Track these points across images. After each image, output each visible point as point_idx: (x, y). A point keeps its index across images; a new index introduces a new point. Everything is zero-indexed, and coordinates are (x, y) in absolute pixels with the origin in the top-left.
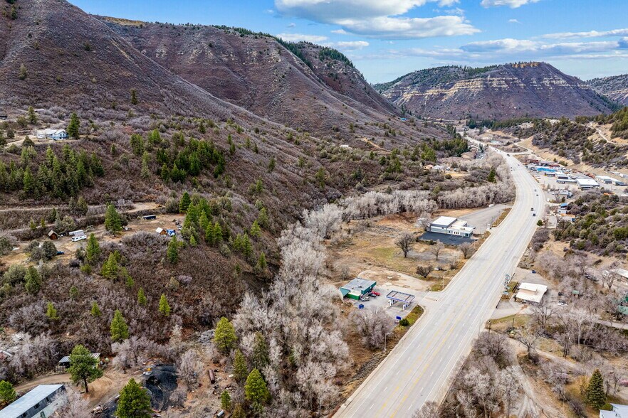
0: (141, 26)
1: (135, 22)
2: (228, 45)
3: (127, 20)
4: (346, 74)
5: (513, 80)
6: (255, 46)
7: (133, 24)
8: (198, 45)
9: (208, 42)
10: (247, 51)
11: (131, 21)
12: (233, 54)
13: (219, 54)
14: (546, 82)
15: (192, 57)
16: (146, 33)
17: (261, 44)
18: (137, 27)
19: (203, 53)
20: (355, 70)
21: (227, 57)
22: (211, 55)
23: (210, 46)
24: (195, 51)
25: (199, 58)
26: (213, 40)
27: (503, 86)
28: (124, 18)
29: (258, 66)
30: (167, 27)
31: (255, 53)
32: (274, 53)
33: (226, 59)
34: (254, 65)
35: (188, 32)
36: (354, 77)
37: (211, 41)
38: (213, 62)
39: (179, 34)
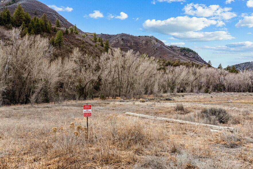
1: (92, 33)
2: (132, 40)
4: (194, 57)
6: (145, 40)
7: (91, 34)
8: (117, 40)
9: (122, 38)
10: (140, 42)
11: (90, 33)
13: (127, 43)
15: (113, 44)
19: (118, 42)
20: (199, 56)
21: (130, 44)
22: (122, 43)
24: (114, 42)
25: (116, 44)
29: (145, 47)
30: (105, 35)
31: (144, 42)
32: (154, 41)
33: (129, 45)
34: (143, 47)
35: (114, 36)
36: (199, 59)
37: (123, 38)
38: (122, 45)
39: (110, 37)
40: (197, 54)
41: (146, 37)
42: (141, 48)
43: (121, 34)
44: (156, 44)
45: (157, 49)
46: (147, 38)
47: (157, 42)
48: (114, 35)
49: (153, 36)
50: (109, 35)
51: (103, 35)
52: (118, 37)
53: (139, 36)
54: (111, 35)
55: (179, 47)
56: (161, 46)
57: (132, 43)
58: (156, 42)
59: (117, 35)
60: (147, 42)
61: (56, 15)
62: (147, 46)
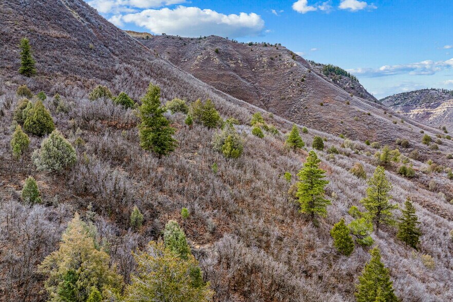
0: (147, 37)
1: (142, 33)
2: (236, 52)
4: (353, 88)
6: (265, 53)
8: (203, 52)
9: (214, 49)
10: (256, 58)
11: (138, 33)
12: (241, 61)
13: (227, 60)
15: (196, 62)
16: (151, 43)
17: (271, 50)
18: (143, 39)
19: (209, 59)
21: (234, 63)
22: (217, 61)
23: (217, 52)
24: (199, 57)
25: (204, 63)
26: (219, 47)
28: (131, 30)
29: (269, 72)
30: (173, 38)
31: (265, 59)
32: (287, 58)
33: (233, 65)
34: (265, 71)
35: (194, 42)
37: (217, 47)
38: (219, 68)
39: (185, 44)
41: (265, 45)
42: (261, 72)
43: (209, 38)
46: (269, 49)
47: (295, 60)
48: (192, 39)
49: (280, 44)
50: (181, 39)
51: (167, 37)
52: (206, 45)
53: (251, 44)
54: (186, 39)
56: (310, 72)
57: (239, 61)
58: (292, 61)
59: (200, 39)
60: (272, 59)
62: (273, 70)
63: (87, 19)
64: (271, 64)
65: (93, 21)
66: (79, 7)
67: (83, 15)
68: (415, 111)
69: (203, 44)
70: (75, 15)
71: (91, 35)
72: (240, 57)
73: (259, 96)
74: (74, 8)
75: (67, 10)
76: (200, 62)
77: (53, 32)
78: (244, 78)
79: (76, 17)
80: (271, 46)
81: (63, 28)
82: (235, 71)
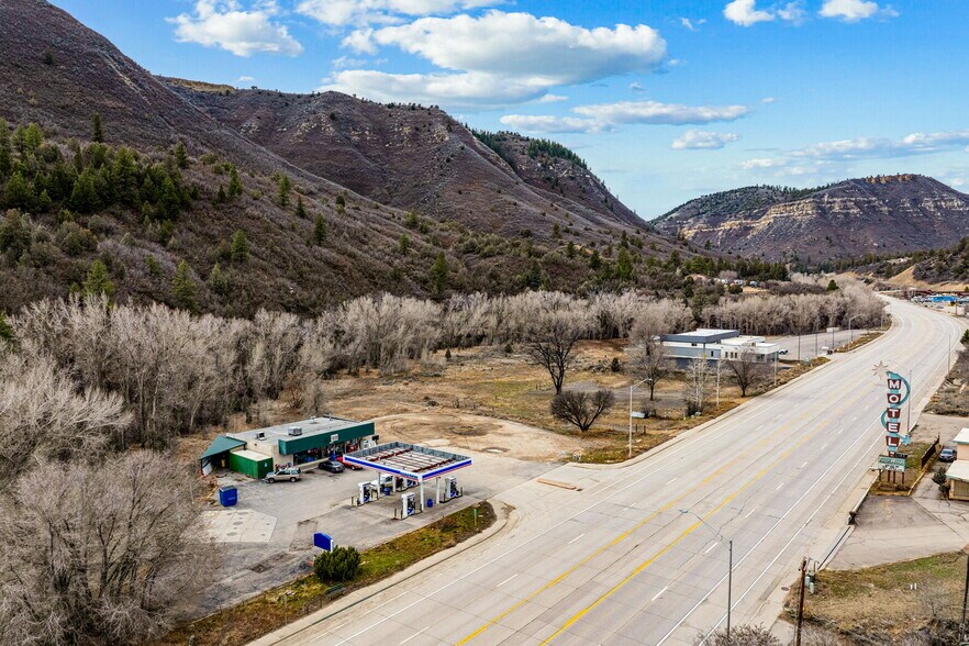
0: (228, 92)
1: (219, 86)
2: (365, 119)
3: (206, 84)
4: (572, 178)
5: (869, 202)
6: (409, 120)
7: (215, 90)
8: (312, 117)
9: (330, 112)
10: (394, 128)
11: (212, 86)
12: (370, 131)
13: (347, 130)
14: (929, 204)
15: (299, 133)
17: (420, 116)
18: (221, 95)
19: (319, 127)
20: (589, 173)
21: (359, 135)
22: (331, 130)
23: (333, 117)
24: (304, 125)
25: (310, 134)
27: (852, 211)
28: (201, 81)
29: (410, 148)
30: (269, 93)
31: (407, 130)
32: (440, 128)
33: (357, 138)
34: (403, 147)
35: (300, 100)
36: (587, 183)
37: (335, 110)
38: (333, 141)
39: (287, 105)
40: (584, 166)
41: (413, 108)
42: (397, 149)
43: (325, 95)
44: (447, 138)
45: (448, 161)
46: (417, 113)
47: (450, 131)
48: (299, 96)
49: (437, 107)
50: (281, 95)
51: (260, 92)
52: (317, 107)
53: (391, 106)
54: (289, 95)
55: (528, 139)
56: (463, 148)
57: (367, 133)
58: (445, 132)
59: (312, 96)
60: (417, 129)
61: (113, 57)
62: (416, 145)
63: (140, 85)
64: (414, 137)
65: (147, 87)
66: (130, 71)
67: (135, 81)
68: (726, 226)
69: (314, 104)
70: (127, 81)
71: (145, 103)
72: (368, 126)
73: (385, 182)
74: (125, 72)
75: (118, 77)
76: (304, 132)
77: (109, 103)
78: (370, 157)
79: (128, 83)
80: (422, 109)
81: (117, 97)
82: (357, 146)
